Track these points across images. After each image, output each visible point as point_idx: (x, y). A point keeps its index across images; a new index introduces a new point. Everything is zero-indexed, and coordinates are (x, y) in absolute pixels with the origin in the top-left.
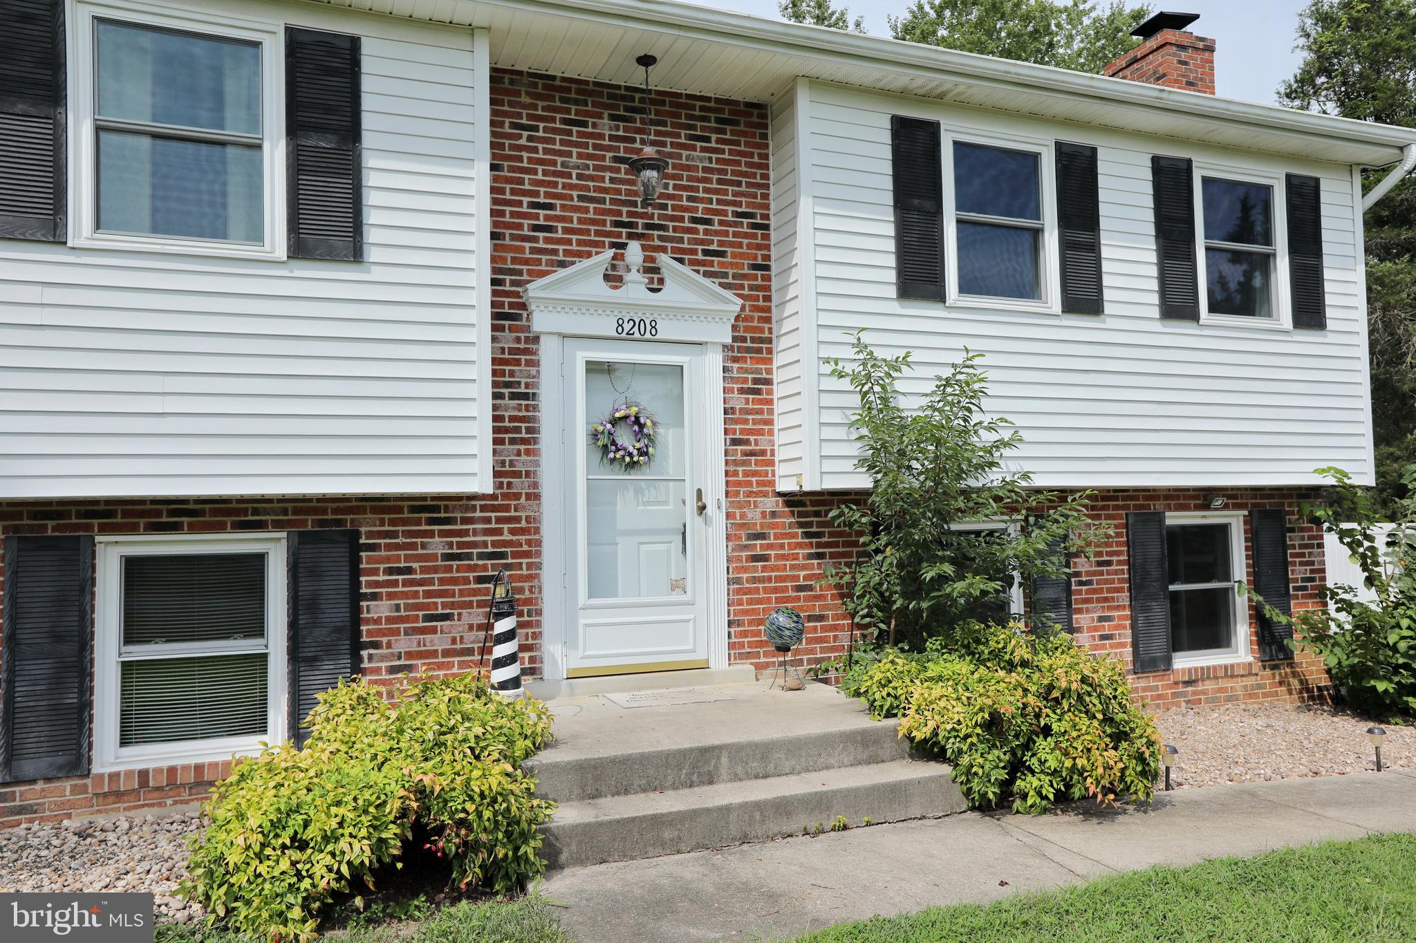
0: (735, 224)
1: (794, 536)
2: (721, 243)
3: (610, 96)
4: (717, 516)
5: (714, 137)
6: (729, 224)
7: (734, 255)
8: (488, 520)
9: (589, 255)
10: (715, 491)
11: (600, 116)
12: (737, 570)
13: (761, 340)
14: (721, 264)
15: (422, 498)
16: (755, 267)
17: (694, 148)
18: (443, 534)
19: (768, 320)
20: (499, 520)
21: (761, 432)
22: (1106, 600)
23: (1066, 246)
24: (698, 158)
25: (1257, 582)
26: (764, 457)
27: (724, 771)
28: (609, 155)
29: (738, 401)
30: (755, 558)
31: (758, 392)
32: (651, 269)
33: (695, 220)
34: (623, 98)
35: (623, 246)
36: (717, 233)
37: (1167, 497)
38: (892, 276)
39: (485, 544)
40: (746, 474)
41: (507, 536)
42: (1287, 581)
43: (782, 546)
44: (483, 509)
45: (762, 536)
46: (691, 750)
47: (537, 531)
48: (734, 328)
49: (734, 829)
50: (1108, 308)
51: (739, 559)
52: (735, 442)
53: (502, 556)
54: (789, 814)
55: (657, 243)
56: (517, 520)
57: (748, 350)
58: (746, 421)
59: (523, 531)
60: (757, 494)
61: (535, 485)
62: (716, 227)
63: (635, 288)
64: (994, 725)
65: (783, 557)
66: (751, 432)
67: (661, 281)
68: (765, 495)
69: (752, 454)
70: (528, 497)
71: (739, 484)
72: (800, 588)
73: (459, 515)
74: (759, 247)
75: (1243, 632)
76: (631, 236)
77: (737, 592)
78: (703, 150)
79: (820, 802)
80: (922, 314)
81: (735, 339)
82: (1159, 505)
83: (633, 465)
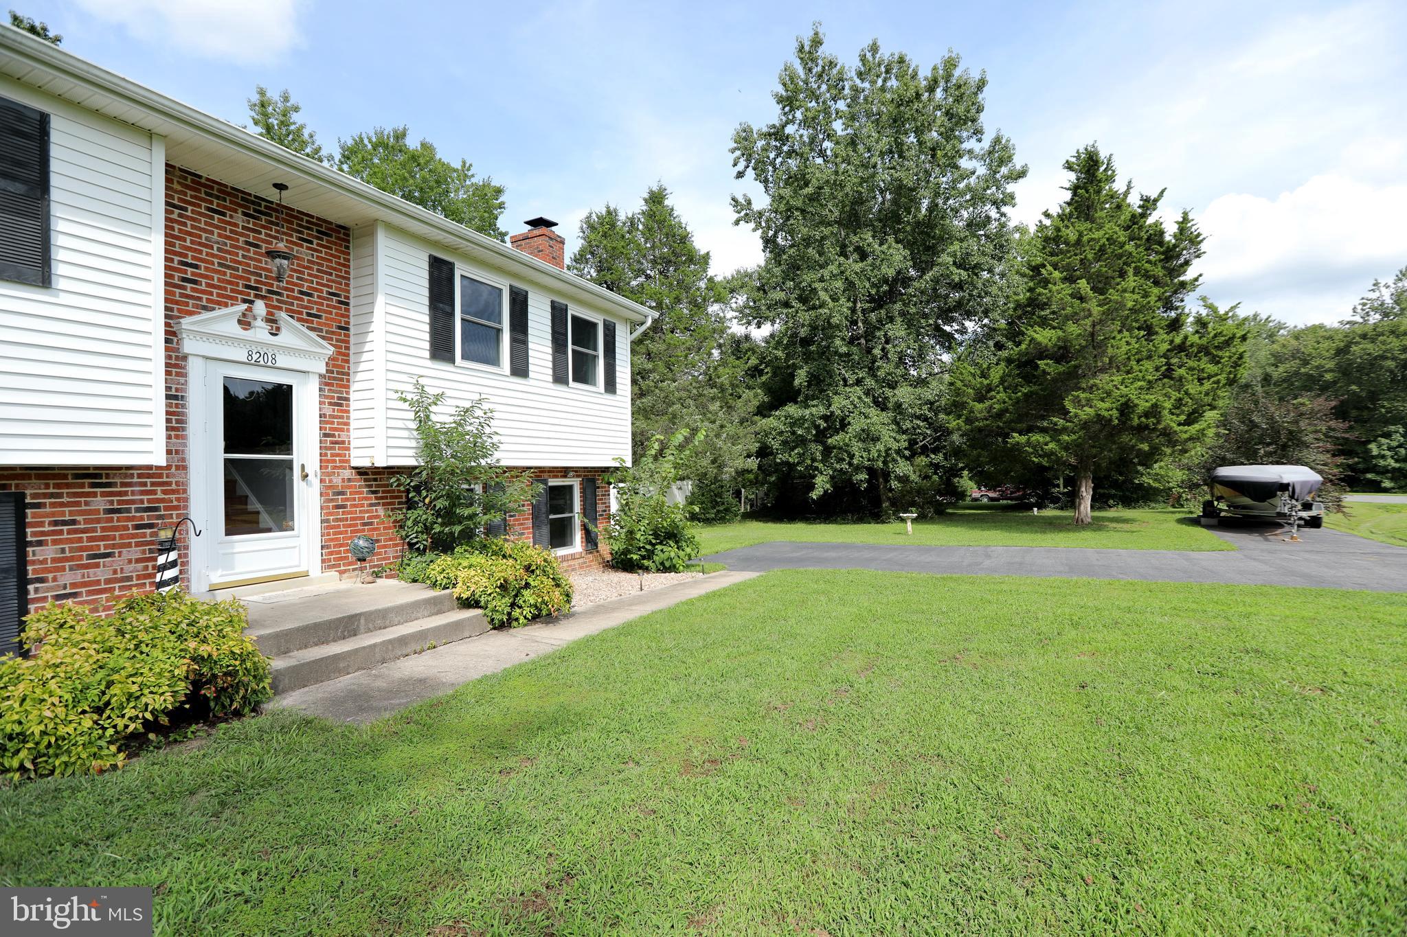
0: (328, 299)
1: (362, 493)
2: (319, 310)
3: (243, 199)
4: (315, 481)
5: (315, 241)
6: (324, 299)
7: (327, 319)
8: (145, 484)
9: (226, 305)
10: (313, 465)
11: (236, 211)
12: (327, 514)
13: (343, 373)
14: (318, 323)
15: (87, 468)
16: (340, 328)
17: (302, 246)
18: (103, 494)
19: (348, 361)
20: (153, 484)
21: (342, 430)
22: (522, 524)
23: (513, 340)
24: (304, 252)
25: (585, 512)
26: (344, 445)
27: (362, 628)
28: (242, 239)
29: (328, 410)
30: (338, 507)
31: (341, 405)
32: (271, 320)
33: (301, 293)
34: (253, 203)
35: (251, 302)
36: (316, 303)
37: (549, 472)
38: (427, 345)
39: (142, 501)
40: (332, 455)
41: (160, 496)
42: (596, 512)
43: (354, 499)
44: (139, 476)
45: (343, 493)
46: (344, 617)
47: (185, 491)
48: (327, 364)
49: (378, 657)
50: (531, 374)
51: (328, 507)
52: (326, 435)
53: (156, 509)
55: (275, 303)
56: (169, 484)
57: (334, 379)
58: (333, 423)
59: (173, 492)
60: (339, 468)
61: (183, 460)
62: (316, 299)
63: (260, 331)
64: (504, 587)
65: (355, 506)
66: (336, 429)
67: (278, 329)
68: (344, 468)
69: (336, 443)
70: (178, 468)
71: (328, 461)
72: (364, 524)
73: (118, 481)
74: (342, 316)
75: (578, 536)
76: (257, 296)
77: (327, 527)
78: (308, 248)
79: (422, 635)
80: (442, 368)
81: (327, 371)
82: (545, 475)
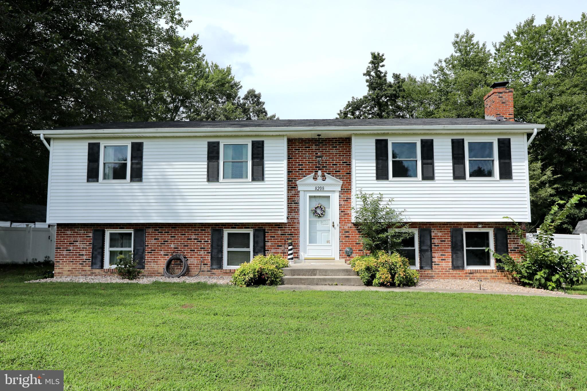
0: (343, 165)
1: (355, 232)
2: (339, 169)
3: (315, 141)
4: (338, 228)
5: (338, 146)
6: (341, 165)
7: (342, 171)
8: (289, 228)
9: (310, 174)
10: (337, 222)
11: (313, 145)
12: (342, 239)
13: (349, 189)
14: (339, 174)
15: (277, 223)
16: (347, 174)
17: (333, 149)
18: (281, 230)
19: (350, 185)
20: (291, 228)
21: (348, 210)
22: (443, 250)
24: (334, 151)
25: (496, 247)
26: (349, 215)
27: (318, 274)
28: (314, 153)
29: (343, 203)
30: (346, 237)
31: (347, 201)
32: (323, 176)
33: (333, 165)
34: (318, 141)
35: (317, 172)
36: (338, 167)
37: (464, 225)
38: (375, 175)
39: (289, 232)
40: (344, 218)
41: (293, 231)
42: (507, 248)
43: (353, 234)
44: (288, 225)
45: (348, 232)
46: (311, 269)
47: (299, 230)
48: (342, 187)
49: (315, 282)
50: (436, 178)
51: (342, 237)
52: (342, 212)
53: (292, 235)
54: (326, 281)
55: (325, 170)
56: (295, 228)
57: (345, 192)
58: (344, 207)
59: (296, 230)
60: (347, 223)
61: (299, 221)
62: (338, 166)
63: (320, 180)
65: (353, 237)
66: (346, 209)
67: (326, 178)
68: (349, 223)
69: (346, 214)
70: (297, 223)
71: (343, 221)
72: (357, 244)
73: (284, 226)
74: (348, 169)
75: (493, 262)
76: (319, 169)
77: (342, 244)
78: (335, 149)
79: (332, 280)
80: (383, 183)
81: (341, 189)
83: (320, 217)
